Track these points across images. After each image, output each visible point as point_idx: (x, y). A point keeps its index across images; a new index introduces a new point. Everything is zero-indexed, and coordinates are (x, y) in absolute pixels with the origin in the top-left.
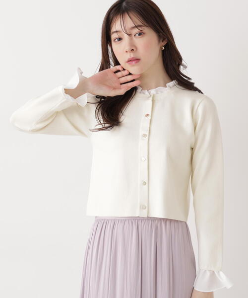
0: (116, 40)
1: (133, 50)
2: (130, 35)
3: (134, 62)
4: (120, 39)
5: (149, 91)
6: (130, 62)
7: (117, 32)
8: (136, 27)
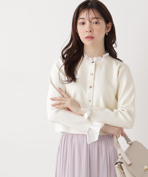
0: (81, 24)
1: (91, 31)
2: (90, 22)
3: (90, 39)
4: (83, 23)
5: (93, 58)
6: (87, 38)
7: (83, 18)
8: (96, 18)
